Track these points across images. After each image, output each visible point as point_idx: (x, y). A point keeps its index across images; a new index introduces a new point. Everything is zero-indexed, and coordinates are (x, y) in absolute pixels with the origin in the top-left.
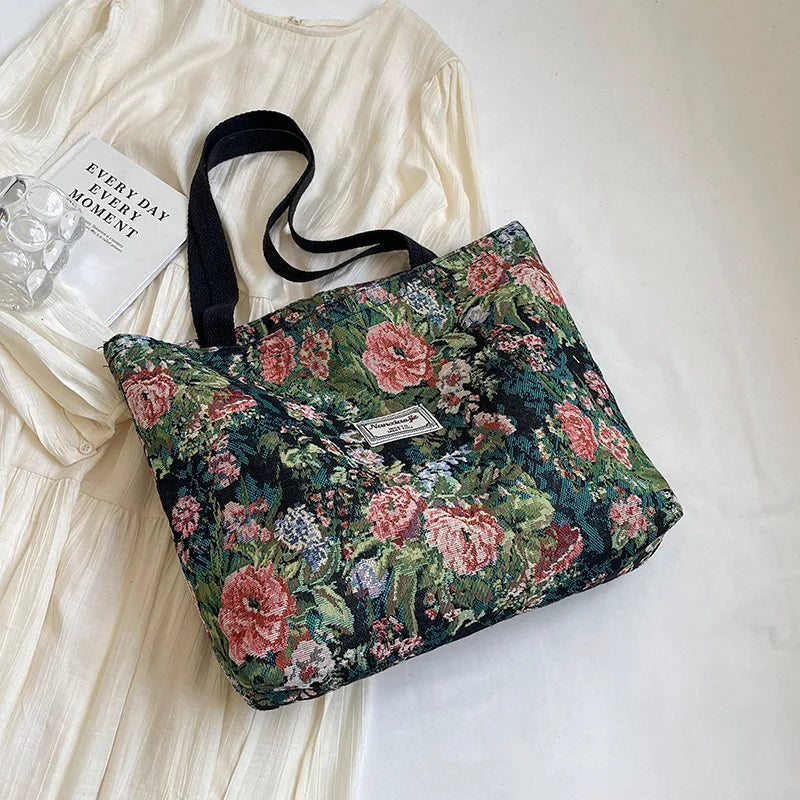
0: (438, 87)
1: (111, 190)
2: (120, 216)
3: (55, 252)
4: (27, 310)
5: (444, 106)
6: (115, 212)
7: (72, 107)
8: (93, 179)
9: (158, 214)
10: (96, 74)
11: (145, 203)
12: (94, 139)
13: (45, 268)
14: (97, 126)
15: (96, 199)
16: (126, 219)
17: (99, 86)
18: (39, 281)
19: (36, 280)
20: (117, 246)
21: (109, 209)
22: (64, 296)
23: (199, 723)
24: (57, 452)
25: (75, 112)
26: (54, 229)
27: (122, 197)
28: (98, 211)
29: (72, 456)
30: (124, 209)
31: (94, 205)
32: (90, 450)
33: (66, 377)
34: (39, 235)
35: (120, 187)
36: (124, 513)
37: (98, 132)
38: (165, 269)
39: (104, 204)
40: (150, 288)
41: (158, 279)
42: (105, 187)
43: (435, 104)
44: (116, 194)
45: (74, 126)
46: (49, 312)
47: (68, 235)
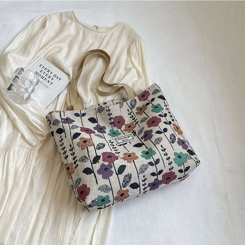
0: (135, 46)
1: (46, 72)
2: (48, 79)
3: (31, 88)
4: (23, 104)
5: (136, 51)
6: (47, 78)
7: (36, 48)
8: (41, 69)
9: (59, 78)
10: (42, 40)
11: (55, 76)
12: (41, 58)
13: (29, 92)
14: (42, 54)
15: (42, 74)
16: (50, 80)
17: (43, 43)
18: (27, 96)
19: (26, 95)
20: (47, 87)
21: (45, 77)
22: (33, 100)
23: (68, 215)
24: (30, 142)
25: (37, 50)
26: (31, 82)
27: (49, 74)
28: (42, 77)
29: (34, 144)
30: (49, 77)
31: (41, 76)
32: (39, 142)
33: (34, 122)
34: (27, 84)
35: (48, 71)
36: (49, 159)
37: (42, 56)
38: (60, 93)
39: (44, 76)
40: (56, 99)
41: (58, 96)
42: (44, 71)
43: (134, 51)
44: (47, 73)
45: (36, 54)
46: (29, 104)
47: (34, 84)
